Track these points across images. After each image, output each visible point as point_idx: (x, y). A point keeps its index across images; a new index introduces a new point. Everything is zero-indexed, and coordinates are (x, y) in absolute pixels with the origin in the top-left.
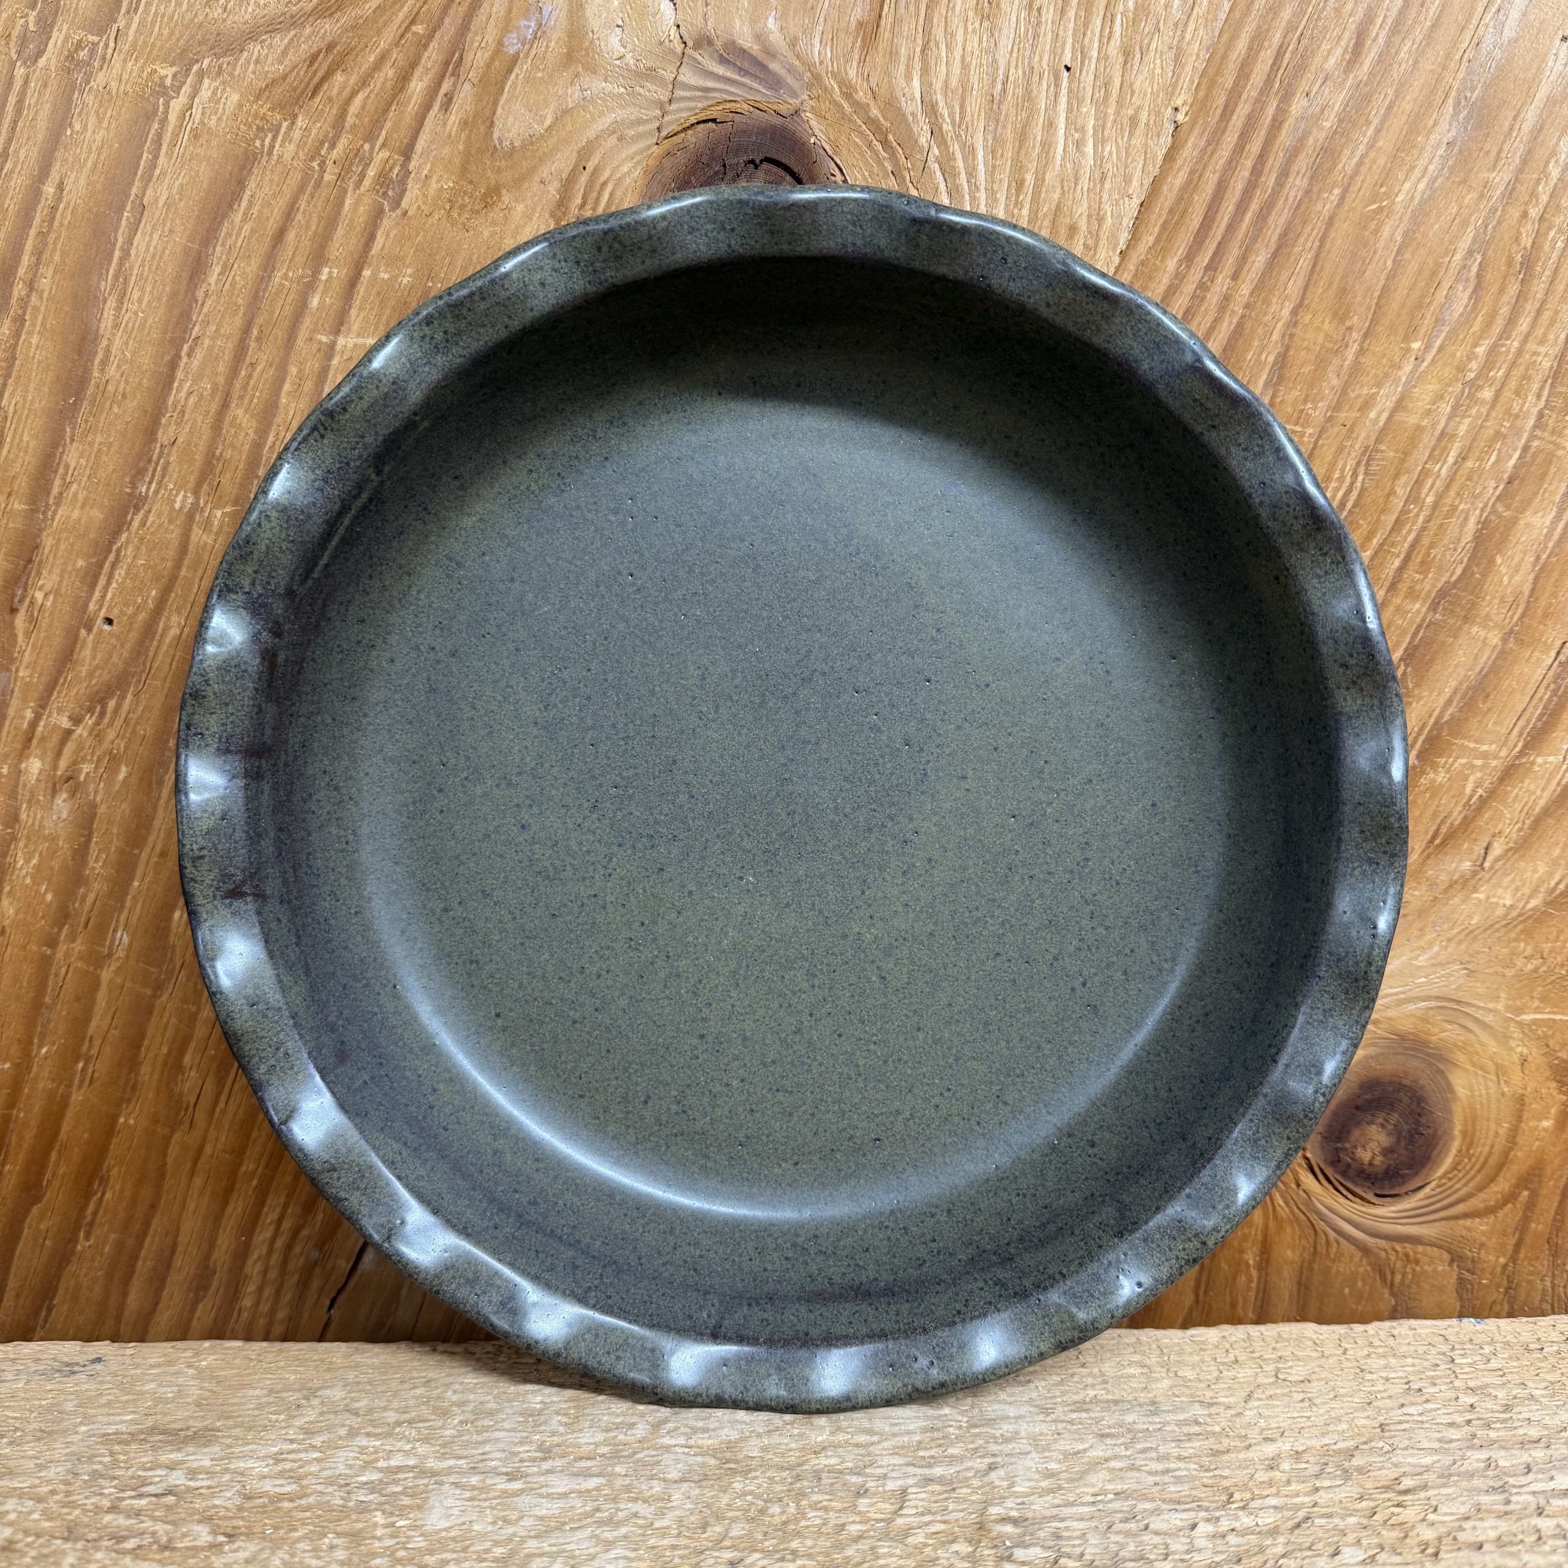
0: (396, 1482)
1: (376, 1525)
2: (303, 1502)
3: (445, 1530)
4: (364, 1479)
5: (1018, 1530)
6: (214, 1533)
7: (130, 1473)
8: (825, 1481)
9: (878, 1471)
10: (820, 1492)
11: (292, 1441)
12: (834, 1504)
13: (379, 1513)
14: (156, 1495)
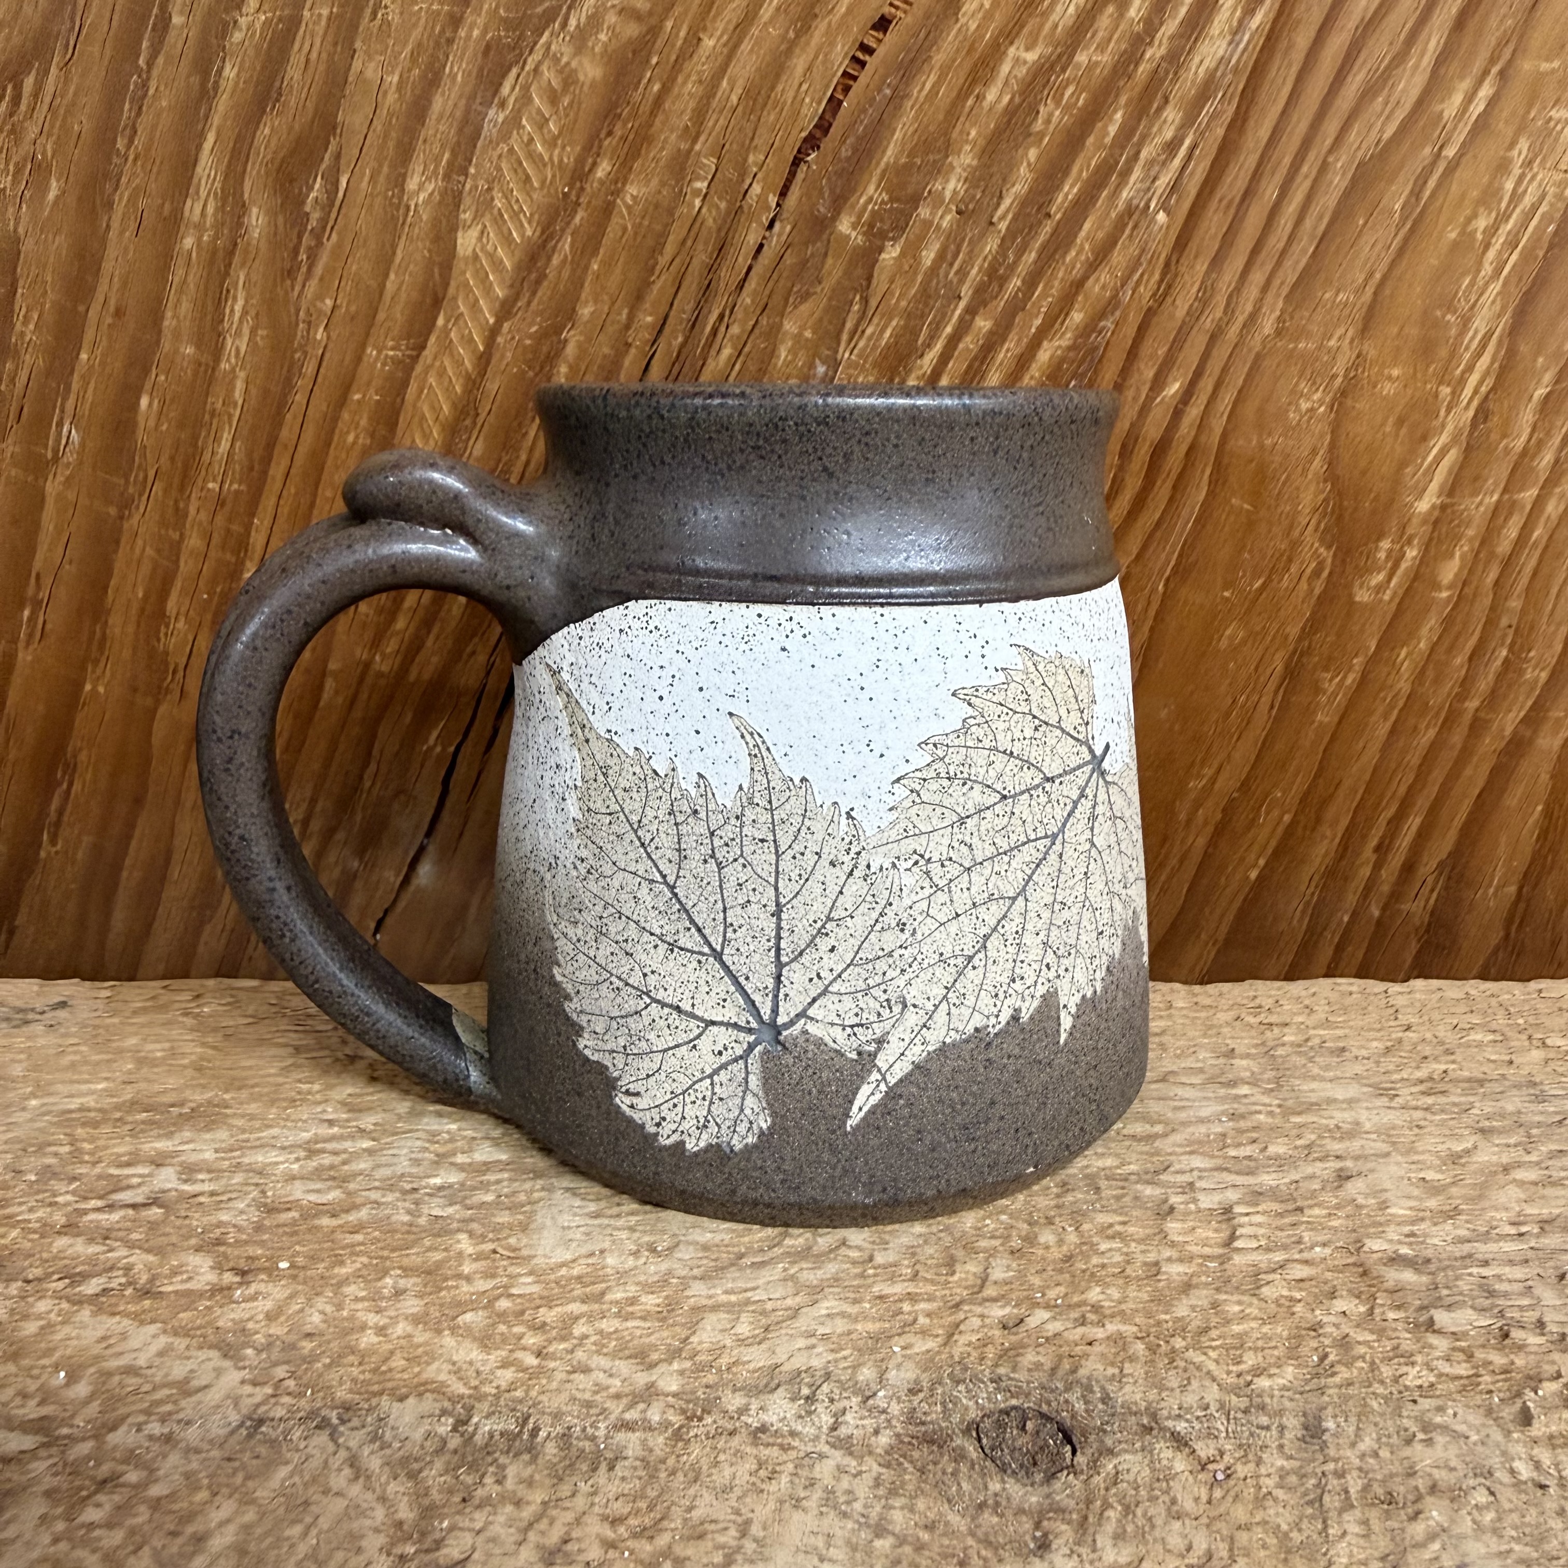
0: (485, 1186)
1: (460, 1254)
2: (352, 1217)
3: (563, 1265)
4: (437, 1181)
5: (1425, 1279)
6: (218, 1267)
7: (98, 1170)
8: (1106, 1193)
9: (1180, 1178)
10: (1104, 1209)
11: (331, 1123)
12: (1131, 1229)
13: (463, 1236)
14: (134, 1206)
